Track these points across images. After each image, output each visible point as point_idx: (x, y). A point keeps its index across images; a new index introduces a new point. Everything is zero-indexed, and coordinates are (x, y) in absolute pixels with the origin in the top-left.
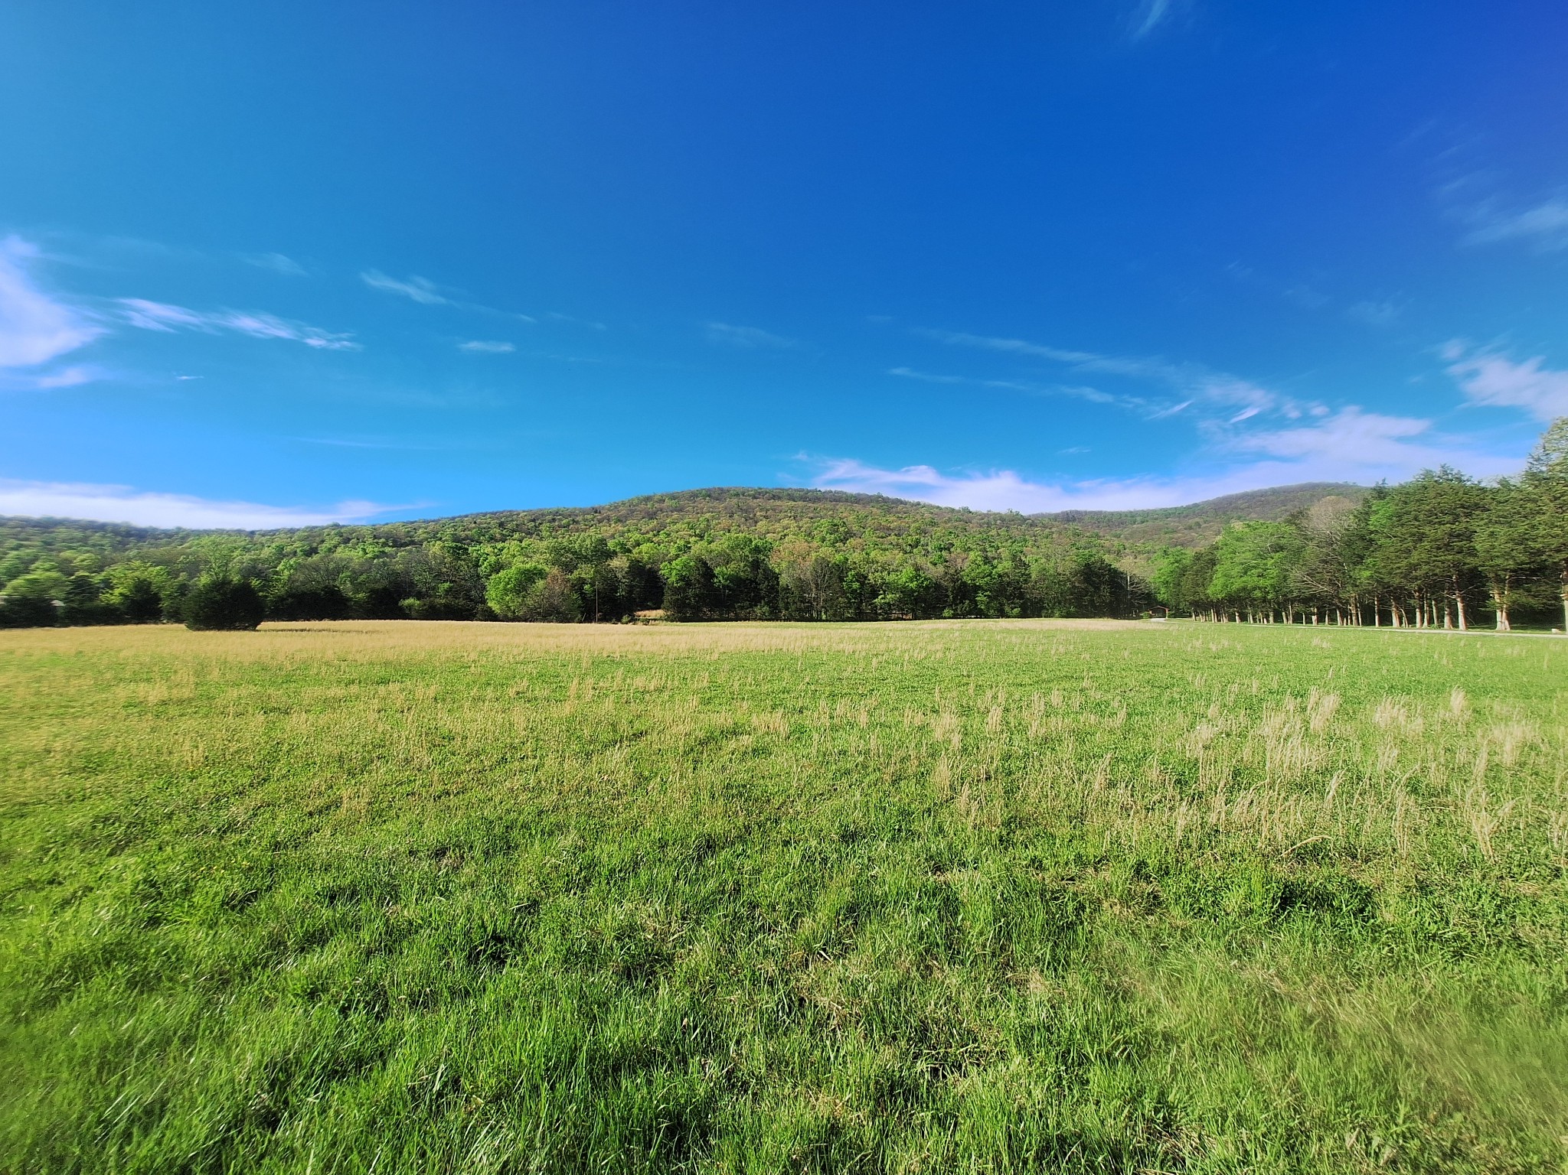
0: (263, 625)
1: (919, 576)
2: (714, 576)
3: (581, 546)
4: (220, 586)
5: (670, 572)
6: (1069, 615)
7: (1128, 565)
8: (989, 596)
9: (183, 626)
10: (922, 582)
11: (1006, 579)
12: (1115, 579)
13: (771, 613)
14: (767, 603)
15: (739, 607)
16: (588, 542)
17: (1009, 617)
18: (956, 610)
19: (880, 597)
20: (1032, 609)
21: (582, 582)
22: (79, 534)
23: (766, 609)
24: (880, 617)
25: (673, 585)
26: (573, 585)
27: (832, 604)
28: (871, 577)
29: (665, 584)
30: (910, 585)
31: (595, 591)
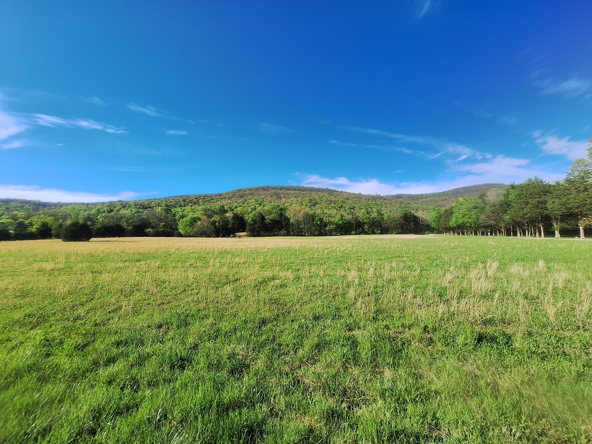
0: (92, 239)
1: (343, 219)
2: (265, 219)
3: (215, 208)
4: (75, 224)
5: (249, 218)
6: (398, 233)
7: (420, 214)
8: (369, 226)
9: (60, 240)
10: (344, 221)
11: (375, 220)
12: (416, 219)
13: (287, 233)
14: (285, 230)
15: (275, 231)
16: (217, 207)
17: (376, 234)
18: (356, 231)
19: (328, 227)
20: (385, 231)
21: (215, 222)
22: (20, 205)
23: (285, 232)
24: (328, 234)
25: (250, 223)
26: (212, 223)
27: (310, 230)
28: (325, 219)
29: (247, 222)
30: (339, 222)
31: (220, 225)
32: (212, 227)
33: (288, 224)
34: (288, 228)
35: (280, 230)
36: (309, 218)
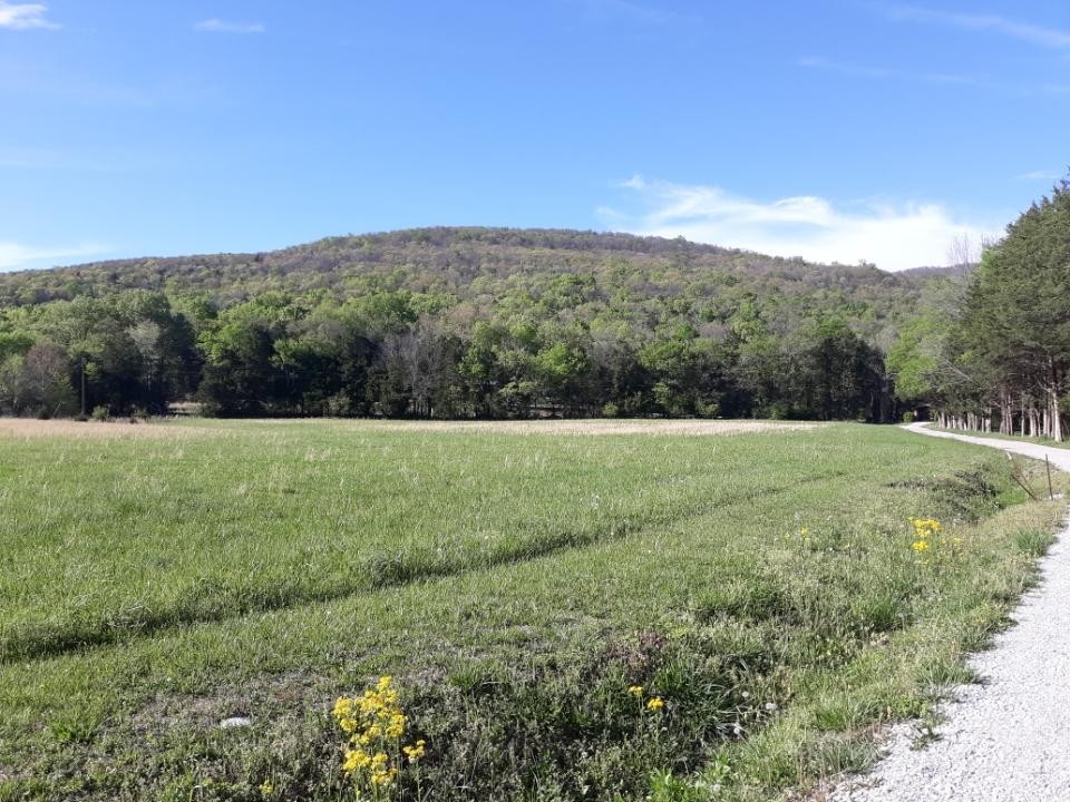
1: (572, 355)
2: (273, 352)
3: (124, 306)
5: (211, 347)
6: (792, 416)
8: (672, 387)
10: (575, 365)
11: (702, 362)
13: (352, 405)
14: (349, 393)
15: (307, 397)
16: (135, 302)
19: (510, 385)
20: (736, 405)
21: (88, 357)
23: (345, 400)
24: (510, 414)
25: (215, 364)
26: (72, 363)
27: (442, 394)
28: (501, 356)
29: (204, 362)
30: (558, 368)
31: (102, 373)
32: (67, 379)
33: (361, 369)
34: (360, 385)
35: (326, 395)
36: (446, 349)
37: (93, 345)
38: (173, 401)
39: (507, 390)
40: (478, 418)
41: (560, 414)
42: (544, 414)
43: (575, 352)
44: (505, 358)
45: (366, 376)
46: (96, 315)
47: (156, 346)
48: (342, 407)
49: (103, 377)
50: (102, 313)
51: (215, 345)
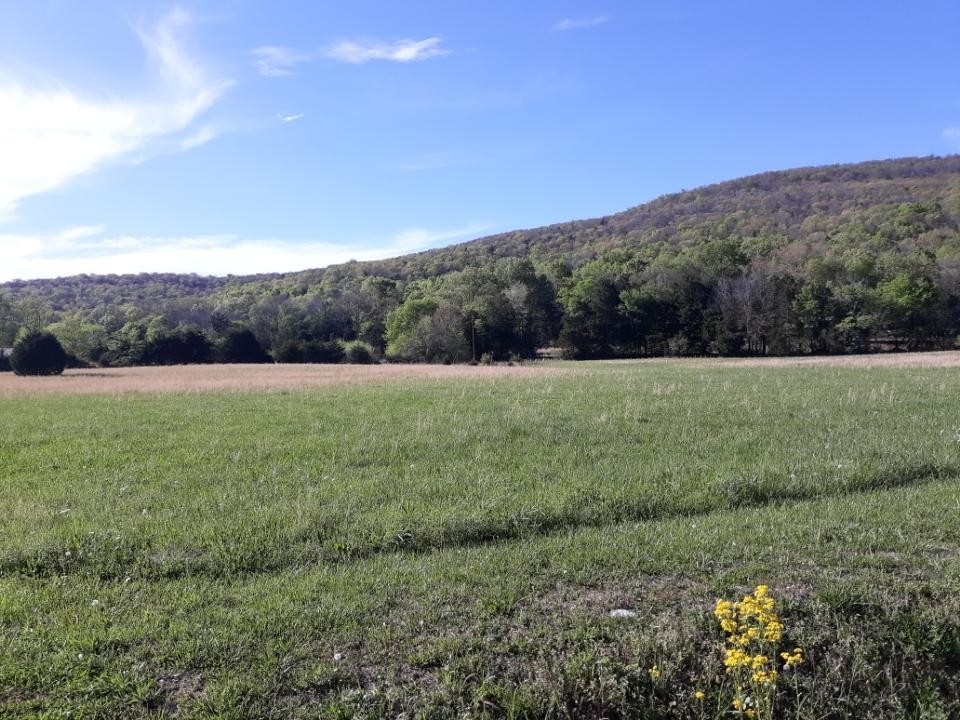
0: (68, 371)
1: (916, 285)
2: (619, 301)
3: (500, 272)
5: (568, 301)
9: (12, 373)
10: (920, 295)
13: (691, 345)
14: (687, 335)
15: (650, 339)
16: (509, 267)
19: (847, 320)
21: (476, 315)
23: (683, 341)
24: (848, 349)
25: (571, 315)
26: (465, 320)
27: (776, 333)
28: (836, 291)
29: (562, 314)
30: (900, 300)
31: (487, 327)
32: (461, 333)
33: (697, 312)
34: (697, 327)
35: (666, 337)
36: (779, 288)
37: (478, 305)
38: (540, 347)
39: (845, 325)
40: (815, 353)
41: (905, 348)
42: (886, 347)
43: (920, 282)
44: (841, 293)
45: (702, 318)
46: (480, 281)
47: (525, 303)
48: (680, 347)
49: (487, 330)
50: (484, 279)
51: (571, 299)
